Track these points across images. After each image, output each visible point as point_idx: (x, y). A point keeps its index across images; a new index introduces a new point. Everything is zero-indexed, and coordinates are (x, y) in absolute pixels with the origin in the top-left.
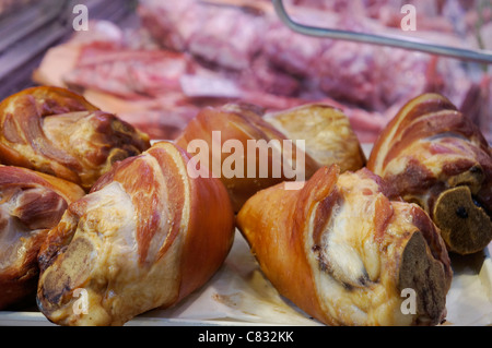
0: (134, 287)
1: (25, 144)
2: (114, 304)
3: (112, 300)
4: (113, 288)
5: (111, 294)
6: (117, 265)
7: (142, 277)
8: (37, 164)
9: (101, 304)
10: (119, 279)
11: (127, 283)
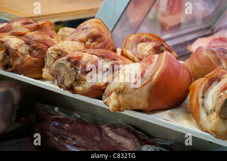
0: (129, 96)
1: (130, 50)
2: (121, 100)
3: (121, 98)
4: (122, 94)
5: (121, 96)
6: (124, 85)
7: (133, 93)
8: (131, 58)
9: (117, 99)
10: (124, 91)
11: (127, 93)
